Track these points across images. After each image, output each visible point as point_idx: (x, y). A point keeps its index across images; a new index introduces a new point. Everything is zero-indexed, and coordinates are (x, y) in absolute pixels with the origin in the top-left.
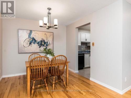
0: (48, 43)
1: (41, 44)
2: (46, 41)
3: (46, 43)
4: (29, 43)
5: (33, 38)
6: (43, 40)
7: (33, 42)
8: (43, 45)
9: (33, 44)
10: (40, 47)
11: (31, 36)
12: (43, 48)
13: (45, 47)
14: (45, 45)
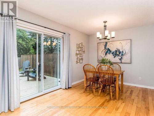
0: (124, 53)
1: (116, 54)
2: (121, 51)
3: (122, 53)
4: (105, 53)
5: (108, 49)
6: (118, 50)
7: (108, 52)
8: (118, 55)
9: (108, 54)
10: (115, 57)
11: (106, 48)
12: (118, 58)
13: (120, 57)
14: (120, 55)
